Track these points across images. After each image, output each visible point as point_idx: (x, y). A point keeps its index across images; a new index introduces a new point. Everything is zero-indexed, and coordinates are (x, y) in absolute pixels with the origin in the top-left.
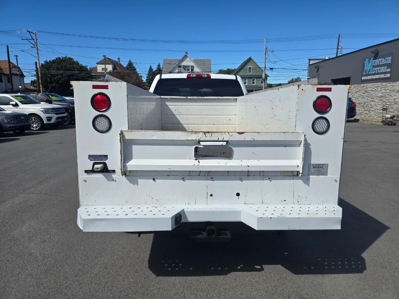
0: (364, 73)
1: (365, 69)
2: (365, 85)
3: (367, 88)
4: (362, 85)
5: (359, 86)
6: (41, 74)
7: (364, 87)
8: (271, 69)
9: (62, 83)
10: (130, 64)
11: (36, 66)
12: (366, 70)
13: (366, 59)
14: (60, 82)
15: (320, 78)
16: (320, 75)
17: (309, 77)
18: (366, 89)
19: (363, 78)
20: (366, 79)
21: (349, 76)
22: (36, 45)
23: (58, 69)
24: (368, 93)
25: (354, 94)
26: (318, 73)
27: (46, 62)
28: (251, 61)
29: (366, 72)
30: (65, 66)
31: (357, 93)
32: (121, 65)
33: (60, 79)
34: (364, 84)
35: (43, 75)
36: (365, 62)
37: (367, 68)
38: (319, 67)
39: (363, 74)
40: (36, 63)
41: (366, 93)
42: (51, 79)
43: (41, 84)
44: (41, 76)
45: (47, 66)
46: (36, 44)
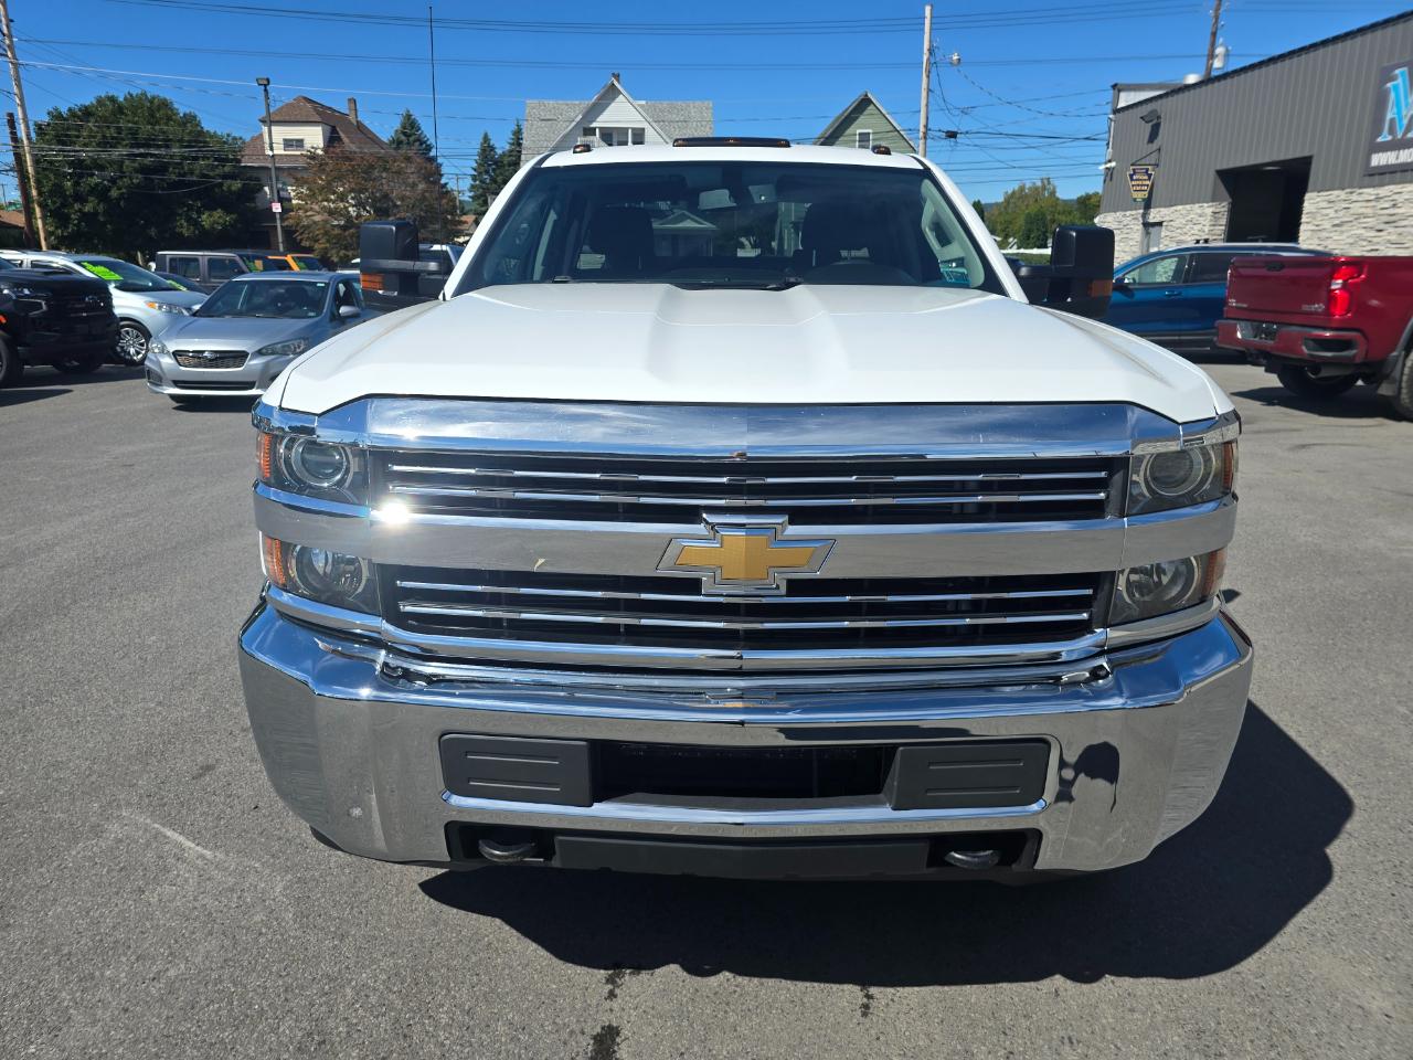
0: (1385, 137)
1: (1389, 116)
2: (1383, 191)
3: (1394, 206)
4: (1370, 192)
5: (1354, 197)
6: (36, 162)
7: (1378, 199)
8: (952, 135)
9: (120, 199)
10: (410, 127)
11: (11, 133)
12: (1392, 120)
13: (1397, 72)
14: (114, 193)
15: (1162, 164)
16: (1163, 153)
17: (1113, 164)
18: (1392, 211)
19: (1379, 159)
20: (1392, 165)
21: (1306, 154)
22: (9, 46)
23: (106, 143)
24: (1400, 230)
25: (1325, 234)
26: (1155, 146)
27: (55, 115)
28: (871, 107)
29: (1392, 131)
30: (134, 133)
31: (1343, 228)
32: (360, 127)
33: (113, 181)
34: (1382, 185)
35: (45, 165)
36: (1389, 85)
37: (1399, 112)
38: (1159, 117)
39: (1379, 140)
40: (11, 115)
41: (1391, 230)
42: (76, 184)
43: (40, 205)
44: (37, 172)
45: (60, 129)
46: (7, 42)
